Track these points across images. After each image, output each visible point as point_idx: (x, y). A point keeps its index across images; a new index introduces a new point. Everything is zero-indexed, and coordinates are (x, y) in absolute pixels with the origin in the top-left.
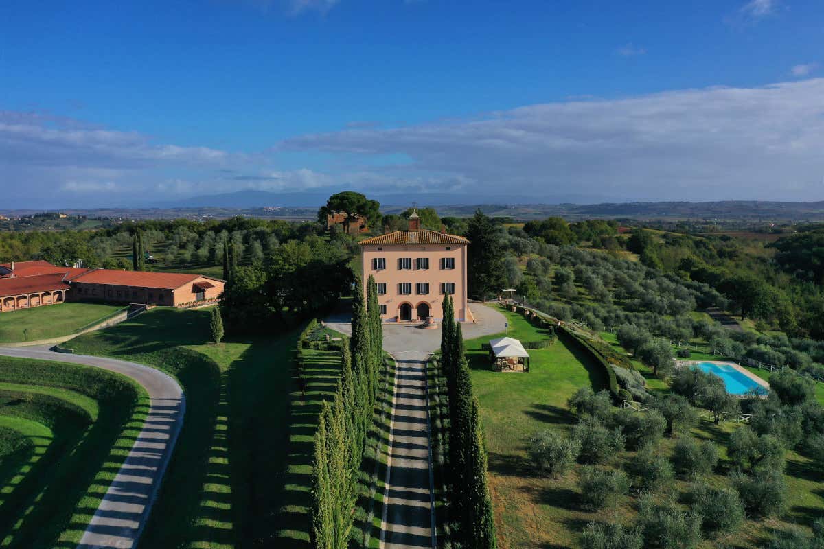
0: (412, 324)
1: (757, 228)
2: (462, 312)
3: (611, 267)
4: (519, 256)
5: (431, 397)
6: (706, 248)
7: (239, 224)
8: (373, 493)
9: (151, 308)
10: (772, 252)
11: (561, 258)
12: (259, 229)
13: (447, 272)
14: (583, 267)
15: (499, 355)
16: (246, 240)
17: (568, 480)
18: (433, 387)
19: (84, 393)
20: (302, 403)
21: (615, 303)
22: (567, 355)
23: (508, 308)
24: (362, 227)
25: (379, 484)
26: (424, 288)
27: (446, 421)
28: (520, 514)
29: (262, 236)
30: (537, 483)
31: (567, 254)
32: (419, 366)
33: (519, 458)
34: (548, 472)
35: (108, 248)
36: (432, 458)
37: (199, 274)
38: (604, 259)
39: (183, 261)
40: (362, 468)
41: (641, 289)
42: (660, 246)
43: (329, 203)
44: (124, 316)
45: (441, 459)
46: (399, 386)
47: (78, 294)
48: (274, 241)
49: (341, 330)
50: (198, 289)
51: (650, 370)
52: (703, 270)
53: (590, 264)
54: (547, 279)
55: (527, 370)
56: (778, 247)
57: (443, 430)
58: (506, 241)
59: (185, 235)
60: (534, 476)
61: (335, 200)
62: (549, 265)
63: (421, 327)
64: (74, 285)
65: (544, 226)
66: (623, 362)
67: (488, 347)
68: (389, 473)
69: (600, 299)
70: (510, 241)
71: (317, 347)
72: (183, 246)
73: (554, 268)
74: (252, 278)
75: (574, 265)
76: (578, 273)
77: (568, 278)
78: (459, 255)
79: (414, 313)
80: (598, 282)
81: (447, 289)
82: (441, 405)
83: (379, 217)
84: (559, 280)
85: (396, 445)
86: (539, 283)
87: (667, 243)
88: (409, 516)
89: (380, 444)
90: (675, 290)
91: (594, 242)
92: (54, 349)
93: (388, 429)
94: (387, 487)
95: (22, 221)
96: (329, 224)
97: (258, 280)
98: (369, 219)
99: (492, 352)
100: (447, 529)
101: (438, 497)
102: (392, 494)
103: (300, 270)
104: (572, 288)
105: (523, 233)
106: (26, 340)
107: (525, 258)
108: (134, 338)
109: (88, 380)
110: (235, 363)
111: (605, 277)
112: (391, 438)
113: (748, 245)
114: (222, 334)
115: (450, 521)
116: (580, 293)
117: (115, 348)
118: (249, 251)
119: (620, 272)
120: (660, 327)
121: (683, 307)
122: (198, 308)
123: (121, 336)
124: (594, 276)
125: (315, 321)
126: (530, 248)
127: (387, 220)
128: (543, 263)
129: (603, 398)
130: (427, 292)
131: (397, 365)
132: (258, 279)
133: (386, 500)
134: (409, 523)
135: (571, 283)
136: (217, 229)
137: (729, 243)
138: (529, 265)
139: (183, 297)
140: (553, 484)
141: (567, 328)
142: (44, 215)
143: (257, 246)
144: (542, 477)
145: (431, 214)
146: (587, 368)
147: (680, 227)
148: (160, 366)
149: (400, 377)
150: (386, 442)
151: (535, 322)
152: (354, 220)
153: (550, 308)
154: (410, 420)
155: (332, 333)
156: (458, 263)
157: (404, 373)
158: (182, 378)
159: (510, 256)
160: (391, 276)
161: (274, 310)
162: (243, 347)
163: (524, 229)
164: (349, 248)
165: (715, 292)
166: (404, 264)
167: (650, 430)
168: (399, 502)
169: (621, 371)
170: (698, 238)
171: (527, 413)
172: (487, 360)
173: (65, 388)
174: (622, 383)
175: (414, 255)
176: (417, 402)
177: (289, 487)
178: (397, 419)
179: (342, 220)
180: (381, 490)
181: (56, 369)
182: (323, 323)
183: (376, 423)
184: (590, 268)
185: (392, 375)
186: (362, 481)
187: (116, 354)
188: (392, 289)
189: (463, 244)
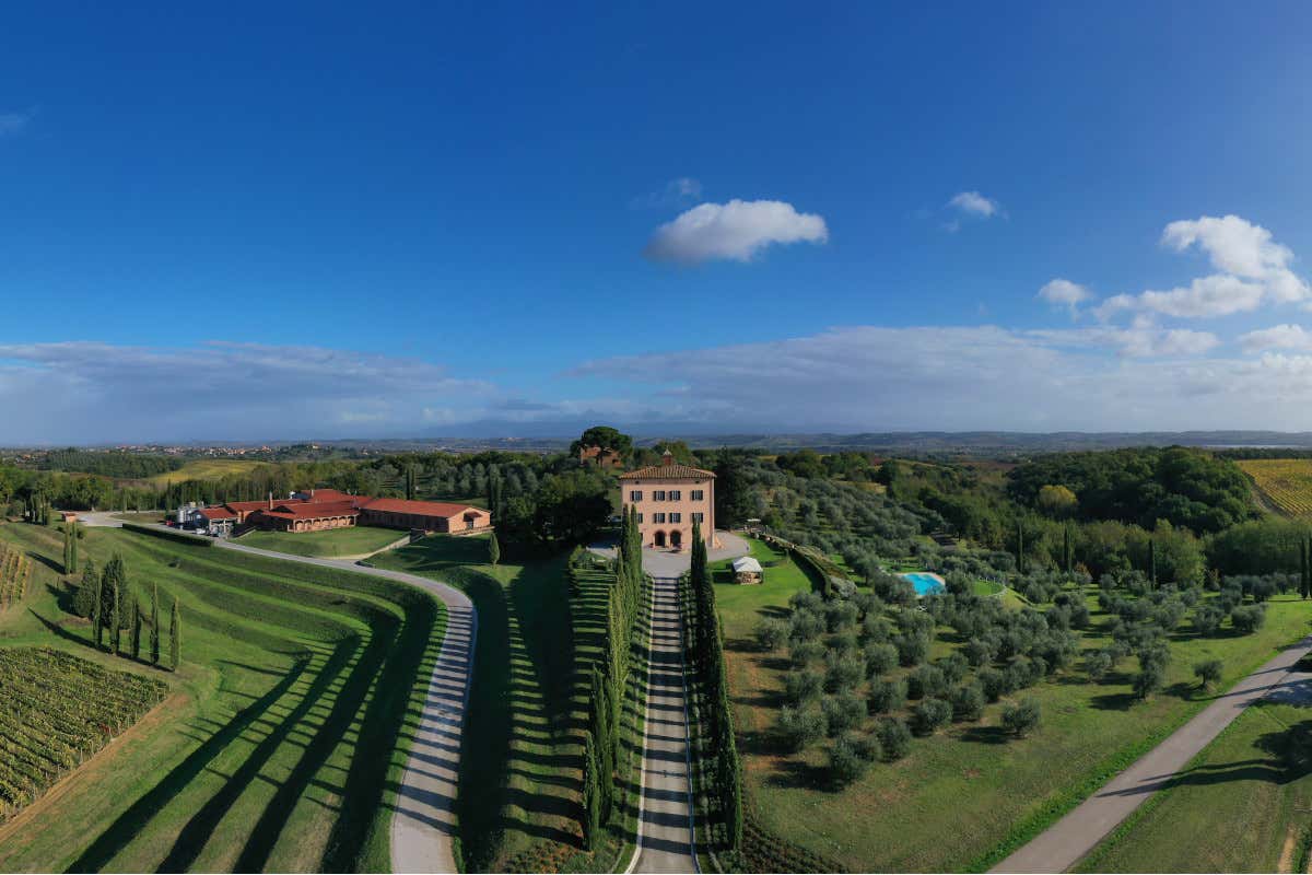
0: (667, 549)
1: (1002, 458)
2: (710, 539)
3: (852, 498)
4: (768, 489)
5: (683, 604)
6: (952, 479)
7: (494, 458)
8: (639, 666)
9: (430, 534)
10: (1006, 481)
11: (809, 490)
12: (514, 462)
13: (696, 502)
14: (825, 498)
15: (738, 571)
16: (503, 472)
17: (783, 653)
18: (684, 597)
19: (389, 599)
20: (579, 607)
21: (853, 531)
22: (797, 570)
23: (752, 536)
24: (614, 461)
25: (644, 661)
26: (676, 518)
27: (694, 620)
28: (747, 674)
29: (519, 470)
30: (761, 656)
31: (814, 487)
32: (672, 582)
33: (749, 641)
34: (770, 649)
35: (378, 480)
36: (684, 645)
37: (468, 504)
38: (849, 491)
39: (447, 493)
40: (631, 650)
41: (876, 518)
42: (908, 476)
43: (584, 439)
44: (406, 540)
45: (690, 645)
46: (656, 597)
47: (366, 520)
48: (530, 474)
49: (606, 555)
50: (469, 518)
51: (863, 580)
52: (935, 499)
53: (834, 496)
54: (792, 511)
55: (761, 583)
56: (1010, 477)
57: (692, 626)
58: (756, 475)
59: (445, 468)
60: (760, 651)
61: (589, 435)
62: (794, 498)
63: (673, 552)
64: (362, 511)
65: (795, 459)
66: (840, 574)
67: (730, 566)
68: (650, 655)
69: (839, 527)
70: (759, 474)
71: (584, 567)
72: (444, 479)
73: (800, 500)
74: (524, 509)
75: (818, 496)
76: (821, 504)
77: (811, 508)
78: (707, 488)
79: (668, 540)
80: (838, 512)
81: (697, 519)
82: (691, 609)
83: (631, 450)
84: (804, 510)
85: (655, 637)
86: (783, 514)
87: (914, 474)
88: (666, 681)
89: (643, 636)
90: (904, 517)
91: (847, 474)
92: (358, 563)
93: (649, 626)
94: (650, 663)
95: (281, 452)
96: (582, 459)
97: (529, 510)
98: (621, 453)
99: (734, 570)
100: (695, 686)
101: (688, 669)
102: (653, 668)
103: (566, 501)
104: (814, 519)
105: (775, 466)
106: (336, 554)
107: (773, 491)
108: (423, 558)
109: (391, 589)
110: (513, 581)
111: (845, 507)
112: (651, 632)
113: (989, 475)
114: (498, 556)
115: (697, 681)
116: (821, 523)
117: (410, 565)
118: (508, 483)
119: (860, 503)
120: (883, 549)
121: (910, 531)
122: (470, 535)
123: (413, 556)
124: (835, 507)
125: (579, 546)
126: (777, 481)
127: (639, 455)
128: (790, 496)
129: (817, 596)
130: (678, 521)
131: (654, 581)
132: (529, 508)
133: (649, 671)
134: (667, 685)
135: (814, 514)
136: (474, 462)
137: (973, 473)
138: (776, 497)
139: (456, 525)
140: (772, 656)
141: (801, 551)
142: (299, 446)
143: (516, 479)
144: (764, 652)
145: (682, 447)
146: (810, 579)
147: (930, 458)
148: (447, 582)
149: (657, 590)
150: (648, 635)
151: (774, 546)
152: (608, 454)
153: (791, 536)
154: (665, 620)
155: (596, 557)
156: (706, 496)
157: (659, 587)
158: (469, 591)
159: (759, 490)
160: (647, 507)
161: (541, 538)
162: (517, 569)
163: (777, 462)
164: (604, 482)
165: (940, 518)
166: (659, 496)
167: (846, 617)
168: (659, 672)
169: (836, 580)
170: (945, 469)
171: (759, 612)
172: (729, 575)
173: (373, 594)
174: (835, 588)
175: (667, 488)
176: (671, 608)
177: (577, 659)
178: (655, 619)
179: (596, 454)
180: (646, 665)
181: (365, 579)
182: (588, 549)
183: (639, 621)
184: (832, 500)
185: (650, 588)
186: (631, 659)
187: (411, 570)
188: (648, 519)
189: (709, 478)
